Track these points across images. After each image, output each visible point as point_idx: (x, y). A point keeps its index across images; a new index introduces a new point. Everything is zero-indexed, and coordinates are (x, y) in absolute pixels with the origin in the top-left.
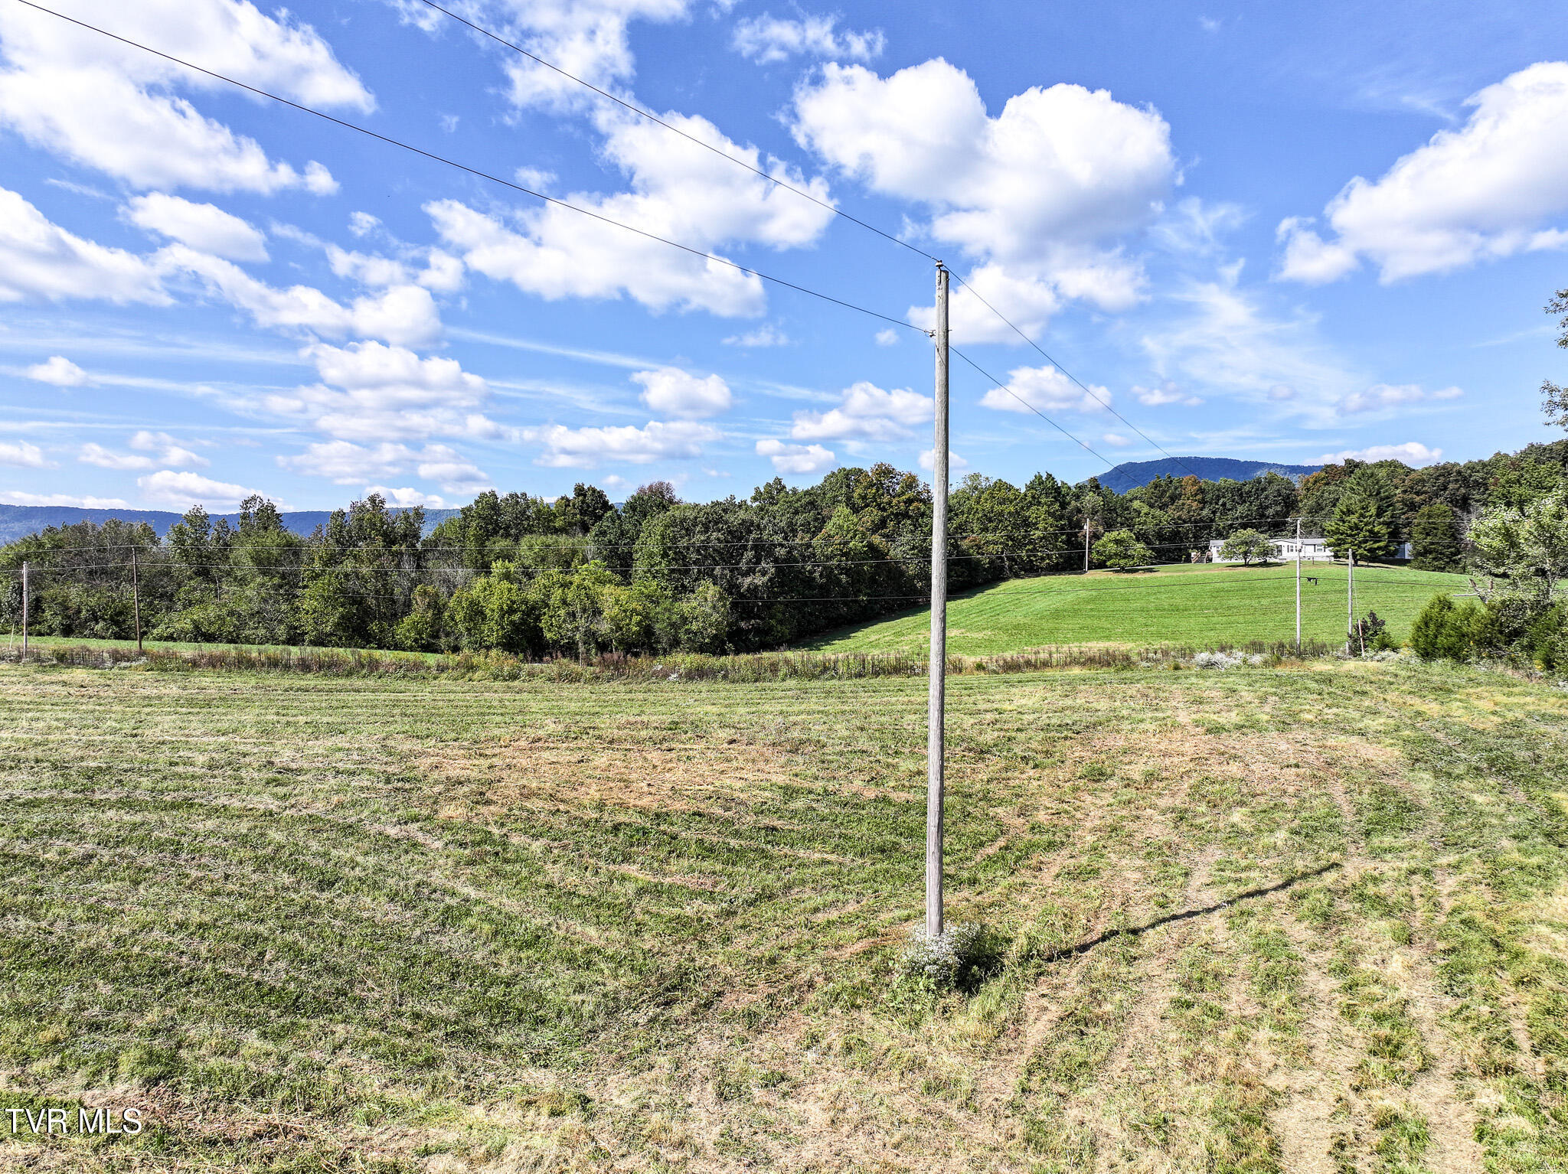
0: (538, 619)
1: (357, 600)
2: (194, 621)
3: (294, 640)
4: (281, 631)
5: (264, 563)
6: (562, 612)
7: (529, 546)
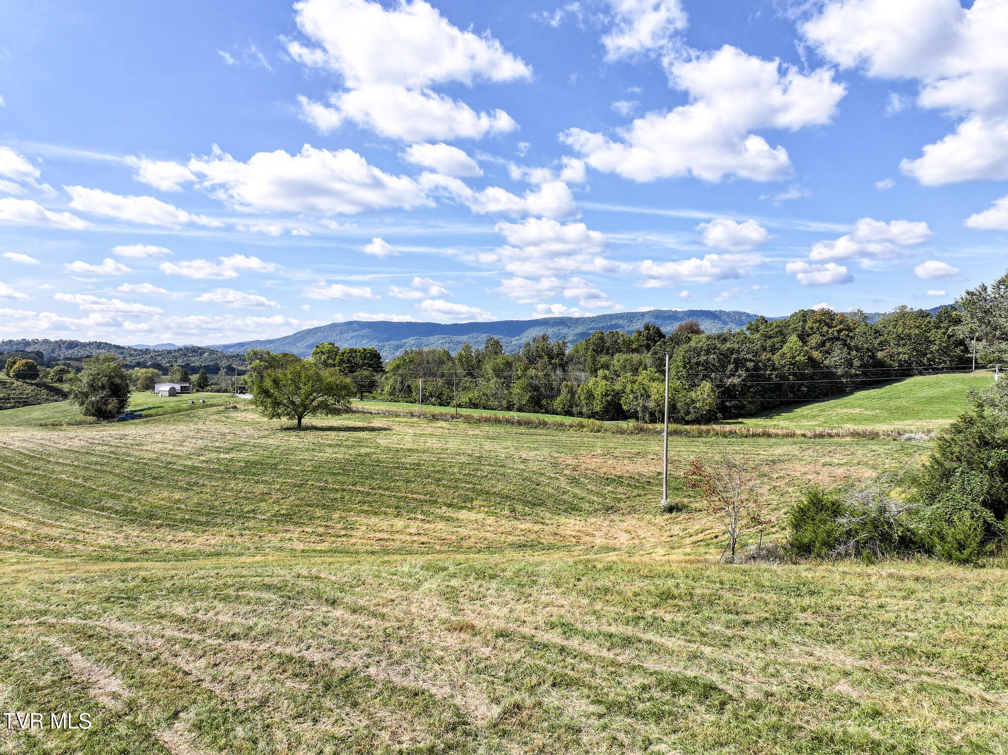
0: (619, 399)
1: (536, 388)
2: (469, 398)
3: (509, 408)
4: (504, 403)
5: (498, 372)
6: (631, 396)
7: (618, 360)
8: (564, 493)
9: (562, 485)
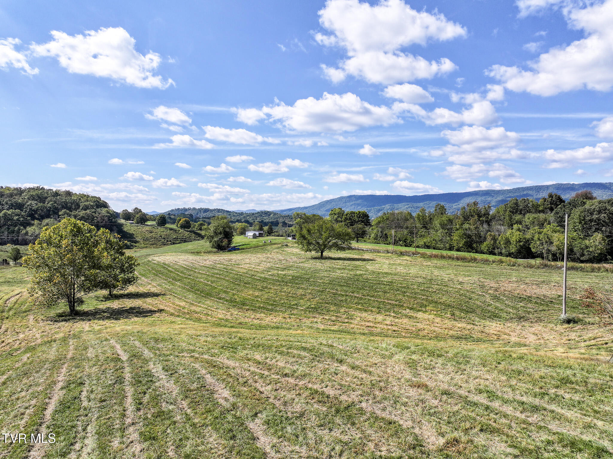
0: (529, 244)
1: (469, 236)
2: (424, 242)
3: (451, 249)
4: (447, 245)
5: (443, 226)
6: (538, 243)
7: (528, 218)
8: (489, 305)
9: (487, 300)
